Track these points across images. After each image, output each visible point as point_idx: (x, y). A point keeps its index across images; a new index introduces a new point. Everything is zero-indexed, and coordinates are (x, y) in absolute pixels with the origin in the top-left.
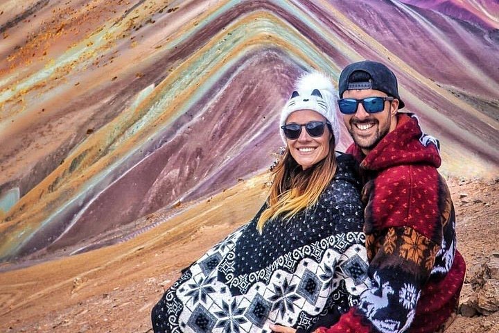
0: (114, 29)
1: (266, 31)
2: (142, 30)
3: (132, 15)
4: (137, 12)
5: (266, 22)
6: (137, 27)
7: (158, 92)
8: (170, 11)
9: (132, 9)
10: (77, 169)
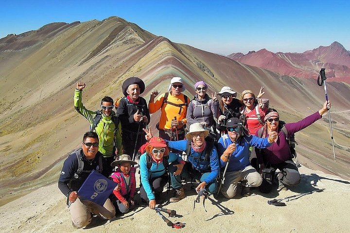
0: (114, 85)
3: (121, 79)
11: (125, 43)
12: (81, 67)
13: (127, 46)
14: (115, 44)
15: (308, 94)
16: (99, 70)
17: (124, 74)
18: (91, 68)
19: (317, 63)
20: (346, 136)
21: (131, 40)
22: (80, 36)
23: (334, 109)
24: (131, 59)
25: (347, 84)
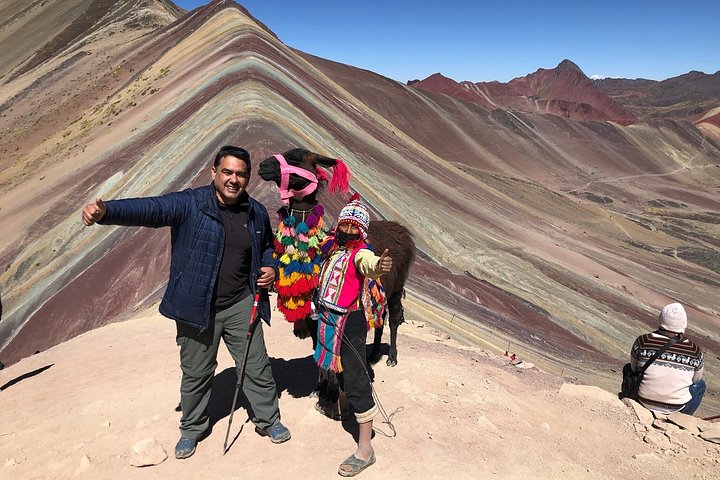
0: (94, 116)
1: (252, 104)
2: (121, 114)
3: (114, 100)
4: (120, 97)
5: (252, 94)
6: (117, 111)
7: (125, 180)
8: (153, 92)
9: (114, 94)
10: (24, 275)
11: (133, 25)
12: (10, 84)
13: (136, 34)
14: (105, 29)
15: (548, 147)
16: (57, 88)
17: (122, 88)
18: (37, 83)
19: (536, 101)
20: (642, 225)
21: (148, 19)
22: (14, 17)
23: (602, 174)
24: (144, 55)
25: (618, 126)
